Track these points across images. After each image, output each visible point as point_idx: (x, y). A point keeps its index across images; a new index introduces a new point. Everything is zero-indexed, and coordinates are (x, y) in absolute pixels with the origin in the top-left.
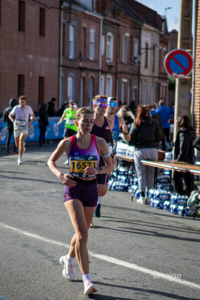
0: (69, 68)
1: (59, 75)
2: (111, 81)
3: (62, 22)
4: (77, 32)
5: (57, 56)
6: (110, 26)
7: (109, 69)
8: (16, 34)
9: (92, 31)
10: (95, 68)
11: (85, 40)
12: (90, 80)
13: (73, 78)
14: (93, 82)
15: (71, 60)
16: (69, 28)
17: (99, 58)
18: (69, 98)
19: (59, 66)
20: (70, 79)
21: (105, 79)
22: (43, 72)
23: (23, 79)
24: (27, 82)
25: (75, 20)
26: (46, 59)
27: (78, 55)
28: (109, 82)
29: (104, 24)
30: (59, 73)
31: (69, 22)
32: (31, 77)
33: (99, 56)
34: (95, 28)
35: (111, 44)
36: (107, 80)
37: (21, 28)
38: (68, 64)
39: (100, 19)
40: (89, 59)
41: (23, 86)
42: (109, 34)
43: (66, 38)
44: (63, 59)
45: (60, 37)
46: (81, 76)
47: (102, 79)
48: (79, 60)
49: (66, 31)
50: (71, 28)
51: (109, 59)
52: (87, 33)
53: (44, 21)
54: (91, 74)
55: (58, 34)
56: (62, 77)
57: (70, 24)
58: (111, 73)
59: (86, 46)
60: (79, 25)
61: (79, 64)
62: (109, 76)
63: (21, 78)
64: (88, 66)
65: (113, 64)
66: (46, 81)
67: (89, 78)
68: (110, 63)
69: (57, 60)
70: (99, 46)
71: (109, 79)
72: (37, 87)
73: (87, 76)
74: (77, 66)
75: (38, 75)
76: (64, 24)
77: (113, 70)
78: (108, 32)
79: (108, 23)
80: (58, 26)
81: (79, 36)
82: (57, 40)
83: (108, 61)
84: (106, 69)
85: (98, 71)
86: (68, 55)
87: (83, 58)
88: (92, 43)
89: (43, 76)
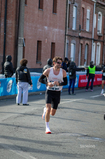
0: (72, 36)
1: (65, 42)
2: (100, 47)
3: (68, 3)
4: (78, 11)
5: (64, 28)
6: (100, 7)
7: (99, 38)
8: (37, 11)
9: (88, 11)
10: (90, 37)
11: (83, 16)
12: (86, 45)
13: (74, 44)
14: (88, 47)
15: (73, 31)
16: (73, 7)
17: (92, 30)
18: (72, 58)
19: (66, 35)
20: (72, 45)
21: (96, 45)
22: (55, 39)
23: (41, 44)
24: (43, 46)
25: (77, 2)
26: (56, 30)
27: (79, 27)
28: (98, 48)
29: (96, 6)
30: (65, 40)
31: (74, 3)
32: (46, 42)
33: (92, 28)
34: (90, 8)
35: (100, 20)
36: (97, 46)
37: (41, 6)
38: (71, 34)
39: (94, 2)
40: (85, 31)
41: (41, 49)
42: (100, 13)
43: (71, 15)
44: (68, 30)
45: (67, 14)
46: (80, 42)
47: (93, 45)
48: (79, 31)
49: (71, 10)
50: (74, 7)
51: (99, 31)
52: (85, 12)
53: (57, 2)
54: (87, 42)
55: (65, 12)
56: (67, 43)
57: (74, 5)
58: (100, 41)
59: (84, 21)
60: (80, 6)
61: (79, 34)
62: (98, 43)
63: (39, 42)
64: (85, 35)
65: (102, 35)
66: (56, 45)
67: (85, 44)
68: (99, 34)
69: (65, 31)
70: (93, 21)
71: (98, 45)
72: (50, 50)
73: (84, 43)
74: (77, 36)
75: (51, 42)
76: (69, 4)
77: (102, 39)
78: (99, 12)
79: (100, 5)
80: (66, 6)
81: (80, 14)
82: (65, 16)
83: (98, 33)
84: (97, 38)
85: (92, 39)
86: (72, 27)
87: (82, 30)
88: (87, 19)
89: (54, 42)
